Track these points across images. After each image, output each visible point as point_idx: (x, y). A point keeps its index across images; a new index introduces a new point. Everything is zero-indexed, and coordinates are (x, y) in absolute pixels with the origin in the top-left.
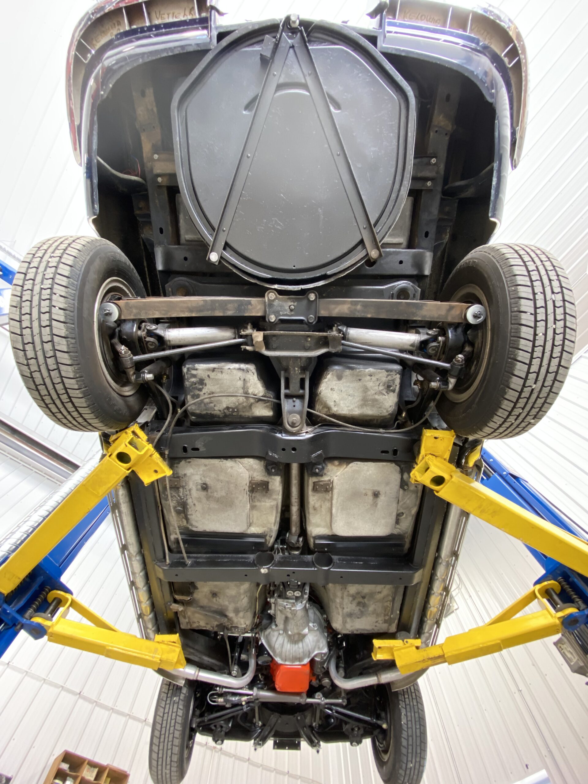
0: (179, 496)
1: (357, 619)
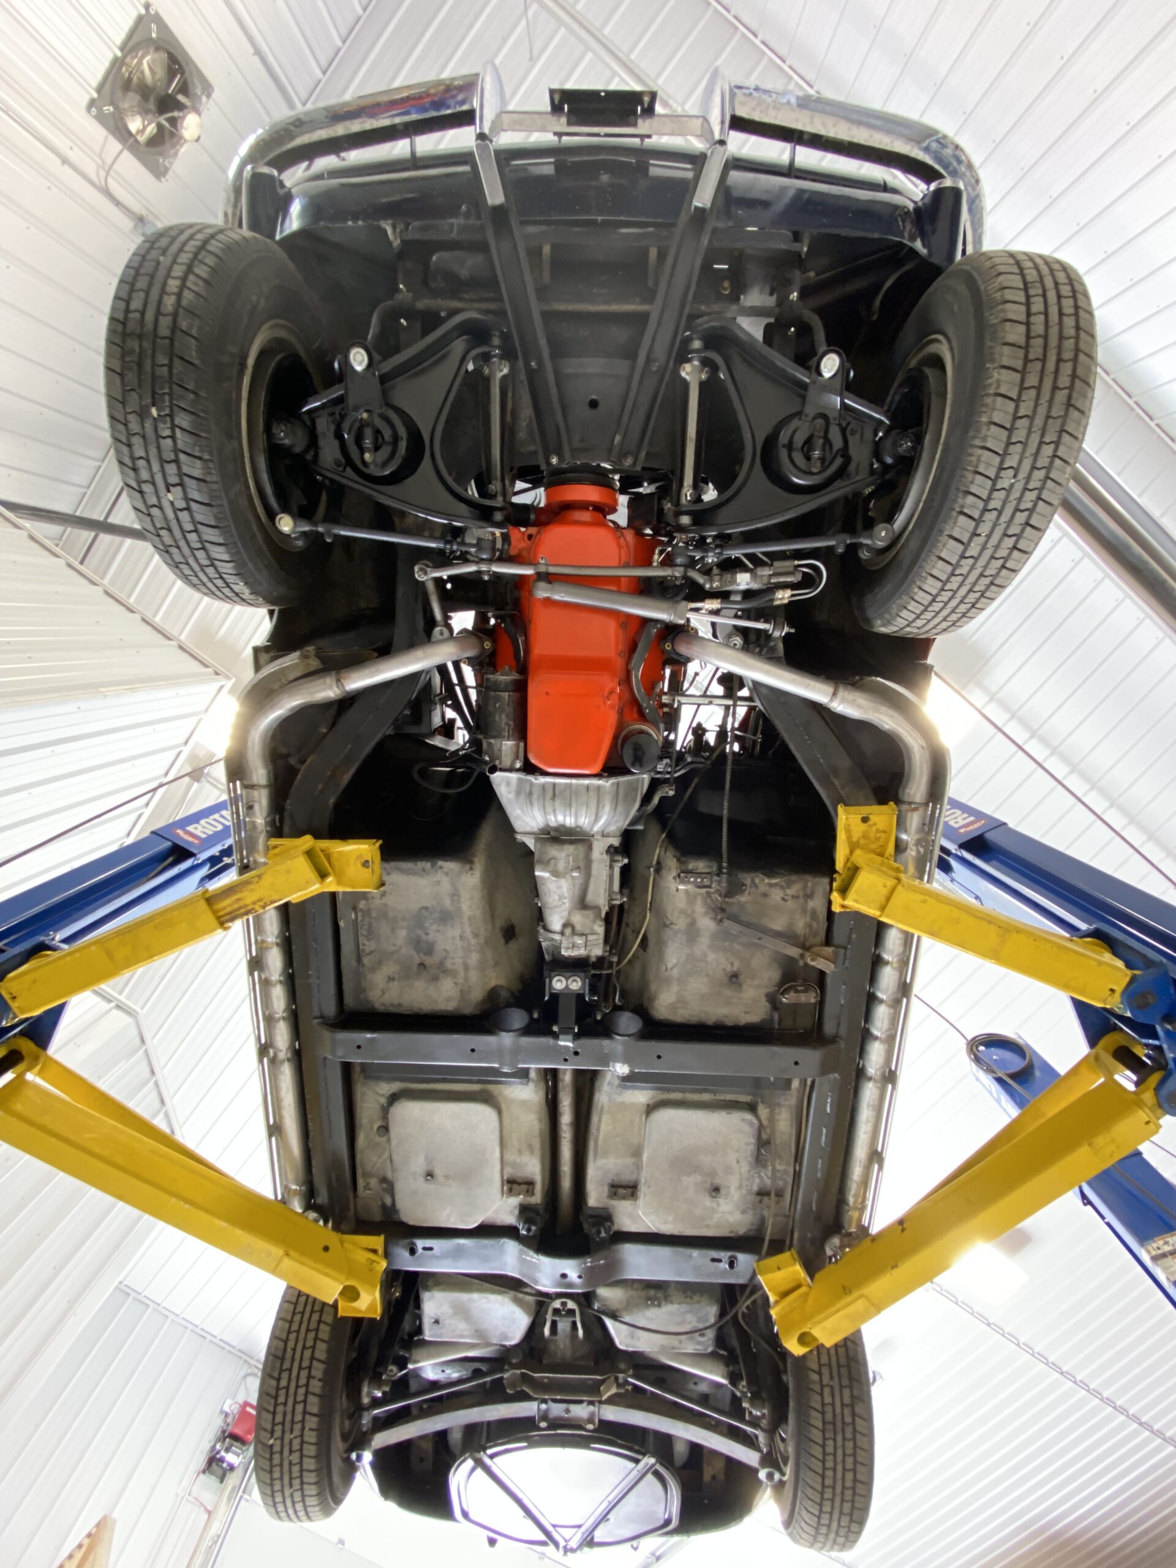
0: (761, 1178)
1: (428, 905)
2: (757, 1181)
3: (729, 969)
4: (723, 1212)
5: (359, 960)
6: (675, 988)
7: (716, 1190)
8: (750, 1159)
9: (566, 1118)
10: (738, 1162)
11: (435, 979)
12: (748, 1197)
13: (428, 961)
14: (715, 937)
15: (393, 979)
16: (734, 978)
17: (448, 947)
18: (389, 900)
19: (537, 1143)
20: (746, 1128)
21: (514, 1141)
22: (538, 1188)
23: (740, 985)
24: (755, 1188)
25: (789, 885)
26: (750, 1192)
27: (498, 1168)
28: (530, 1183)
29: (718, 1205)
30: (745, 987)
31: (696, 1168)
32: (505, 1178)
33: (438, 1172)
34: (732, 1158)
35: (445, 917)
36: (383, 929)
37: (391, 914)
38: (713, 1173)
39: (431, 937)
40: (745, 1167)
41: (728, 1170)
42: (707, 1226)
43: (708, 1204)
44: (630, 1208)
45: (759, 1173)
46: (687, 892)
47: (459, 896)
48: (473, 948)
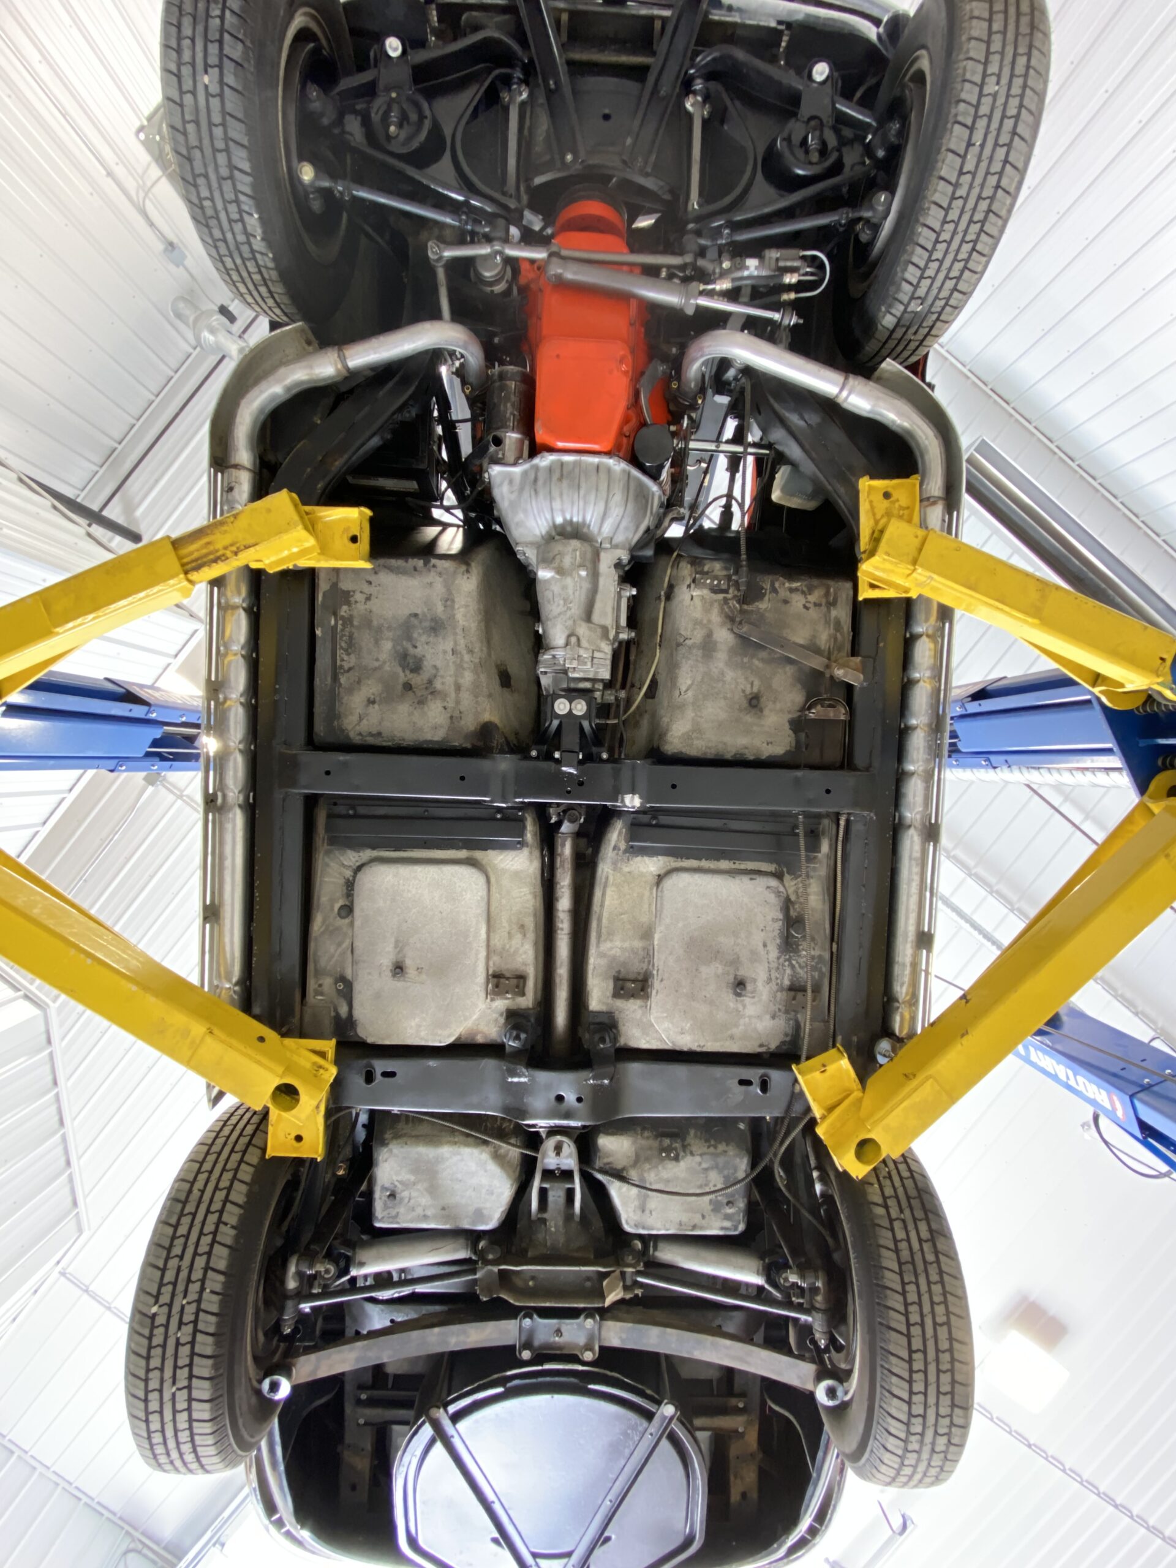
0: (793, 967)
1: (419, 611)
2: (788, 971)
3: (748, 691)
4: (750, 1017)
5: (335, 678)
6: (690, 714)
7: (739, 985)
8: (778, 941)
9: (564, 903)
10: (765, 945)
11: (422, 702)
12: (779, 994)
13: (417, 680)
14: (732, 651)
15: (373, 702)
16: (754, 702)
17: (439, 664)
18: (375, 605)
19: (530, 922)
20: (772, 898)
21: (504, 923)
22: (530, 984)
23: (761, 711)
24: (787, 982)
25: (811, 590)
26: (781, 989)
27: (483, 954)
28: (521, 978)
29: (744, 1006)
30: (766, 712)
31: (716, 955)
32: (490, 972)
33: (408, 962)
34: (758, 938)
35: (436, 627)
36: (365, 640)
37: (375, 623)
38: (735, 962)
39: (419, 651)
40: (774, 953)
41: (754, 956)
42: (732, 1037)
43: (732, 1005)
44: (639, 1014)
45: (789, 960)
46: (703, 598)
47: (453, 601)
48: (465, 665)
